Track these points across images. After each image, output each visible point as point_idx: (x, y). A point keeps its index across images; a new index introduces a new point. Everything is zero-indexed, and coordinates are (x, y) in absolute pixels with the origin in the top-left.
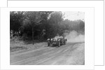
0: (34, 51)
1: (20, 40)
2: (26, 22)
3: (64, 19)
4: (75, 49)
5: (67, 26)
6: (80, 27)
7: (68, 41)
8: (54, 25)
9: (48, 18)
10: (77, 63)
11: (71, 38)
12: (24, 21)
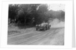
0: (25, 34)
1: (15, 26)
2: (20, 12)
3: (49, 10)
4: (57, 32)
5: (51, 15)
6: (61, 16)
7: (52, 27)
8: (41, 14)
9: (37, 9)
10: (58, 44)
11: (54, 24)
12: (19, 12)
